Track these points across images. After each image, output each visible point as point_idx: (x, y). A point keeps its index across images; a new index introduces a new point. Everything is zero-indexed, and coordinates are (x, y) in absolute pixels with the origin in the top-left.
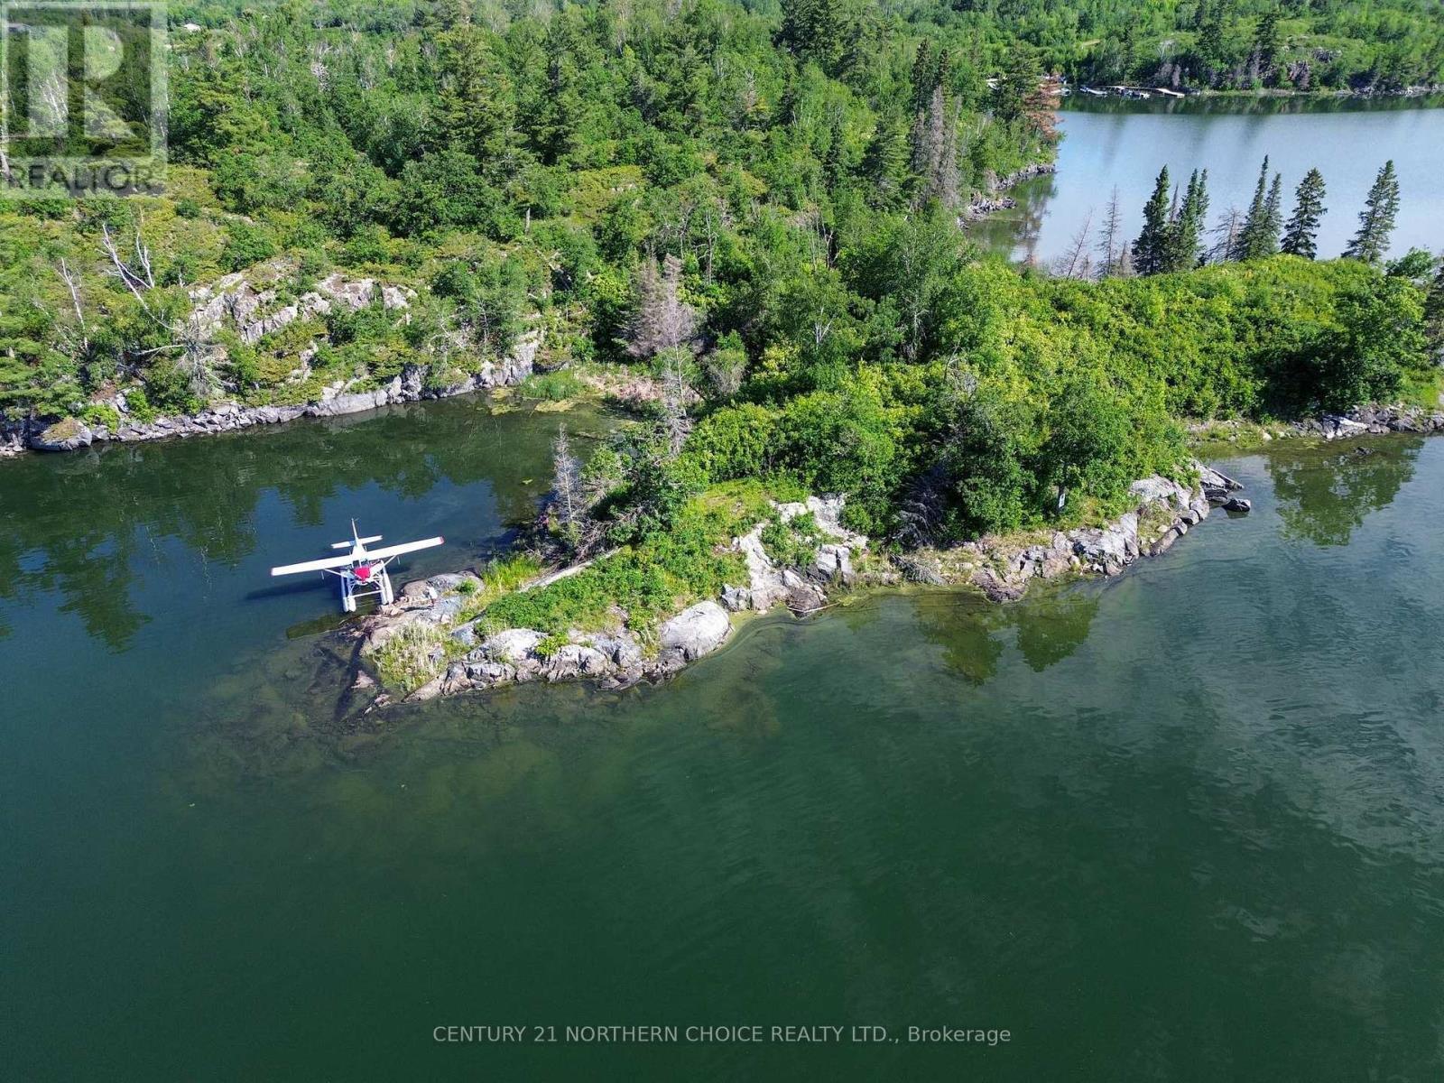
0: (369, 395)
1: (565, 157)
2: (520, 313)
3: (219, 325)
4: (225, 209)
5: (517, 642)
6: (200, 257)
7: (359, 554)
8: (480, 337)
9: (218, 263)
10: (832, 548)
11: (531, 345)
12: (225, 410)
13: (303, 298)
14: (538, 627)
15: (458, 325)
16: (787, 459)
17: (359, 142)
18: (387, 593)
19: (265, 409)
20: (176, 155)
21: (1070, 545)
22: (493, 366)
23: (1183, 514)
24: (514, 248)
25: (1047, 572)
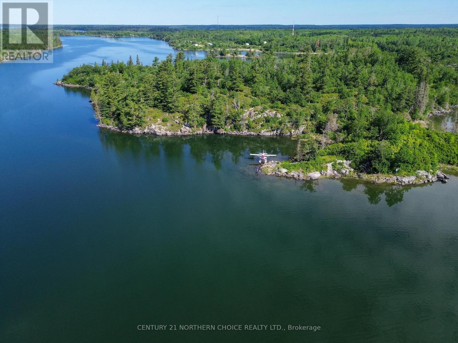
0: (270, 133)
1: (321, 91)
2: (302, 121)
3: (247, 116)
4: (253, 96)
5: (284, 171)
6: (247, 104)
7: (263, 154)
8: (293, 125)
9: (250, 106)
10: (346, 169)
11: (303, 128)
12: (245, 132)
13: (263, 113)
14: (288, 169)
15: (289, 122)
16: (342, 153)
17: (280, 84)
18: (266, 161)
19: (252, 132)
20: (246, 84)
21: (396, 178)
22: (294, 131)
23: (428, 179)
24: (304, 108)
25: (388, 182)
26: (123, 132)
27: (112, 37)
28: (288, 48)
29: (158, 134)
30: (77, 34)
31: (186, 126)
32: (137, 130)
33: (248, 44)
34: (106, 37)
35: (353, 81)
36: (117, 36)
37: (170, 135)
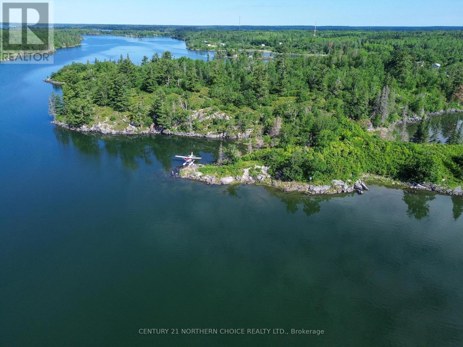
0: (216, 135)
1: (279, 93)
2: (249, 125)
3: (196, 118)
4: (208, 96)
5: (200, 174)
6: (198, 105)
7: (191, 157)
8: (240, 128)
9: (200, 106)
10: (262, 175)
11: (250, 131)
12: (192, 133)
13: (211, 115)
14: (203, 173)
16: (264, 158)
19: (198, 134)
21: (308, 187)
22: (241, 134)
23: (343, 190)
24: (256, 111)
25: (299, 190)
26: (71, 129)
27: (135, 37)
28: (300, 50)
29: (103, 132)
30: (104, 33)
31: (132, 125)
32: (84, 128)
33: (263, 45)
34: (130, 37)
35: (318, 85)
36: (142, 36)
37: (115, 134)
